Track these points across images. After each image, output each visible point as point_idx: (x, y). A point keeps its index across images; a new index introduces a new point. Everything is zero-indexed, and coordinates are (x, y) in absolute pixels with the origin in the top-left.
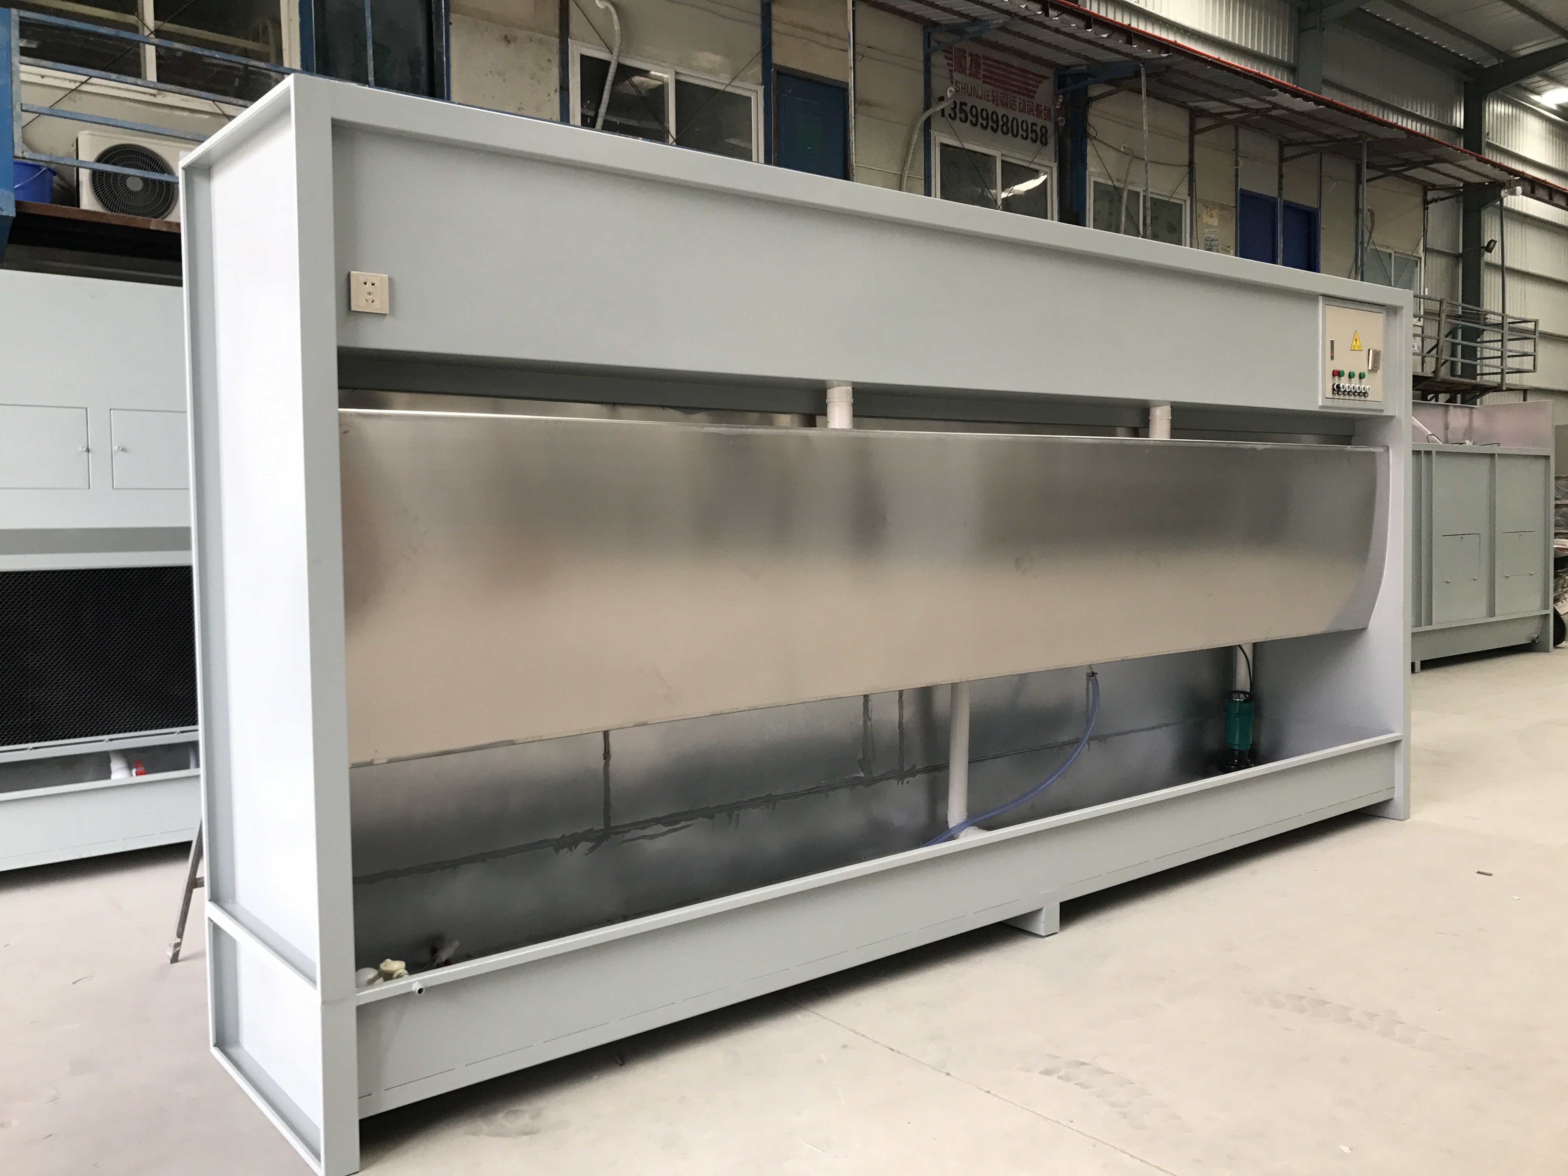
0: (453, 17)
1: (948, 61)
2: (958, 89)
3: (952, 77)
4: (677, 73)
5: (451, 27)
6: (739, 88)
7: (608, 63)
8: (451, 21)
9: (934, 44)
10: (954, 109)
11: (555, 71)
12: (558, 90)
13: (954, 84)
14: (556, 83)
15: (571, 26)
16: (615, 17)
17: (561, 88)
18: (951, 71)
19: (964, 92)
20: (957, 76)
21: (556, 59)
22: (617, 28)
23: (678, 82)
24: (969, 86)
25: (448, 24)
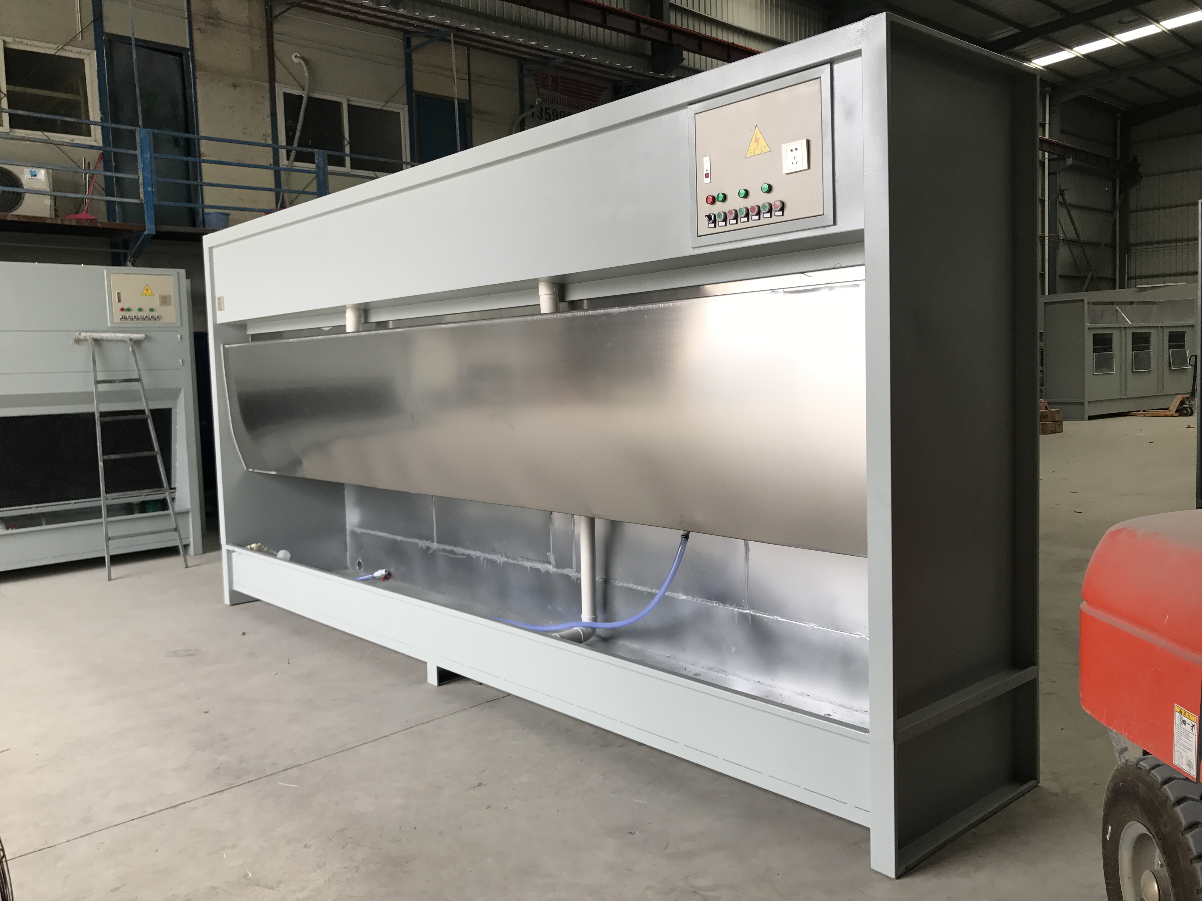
0: (198, 73)
1: (536, 81)
2: (543, 99)
3: (539, 92)
4: (348, 100)
5: (197, 80)
6: (391, 107)
7: (301, 97)
8: (197, 76)
9: (525, 71)
10: (541, 113)
11: (267, 104)
12: (270, 115)
13: (541, 96)
14: (268, 111)
15: (277, 75)
16: (305, 68)
17: (272, 114)
18: (538, 88)
19: (547, 101)
20: (542, 90)
21: (268, 96)
22: (306, 74)
23: (350, 106)
24: (551, 98)
25: (195, 78)
